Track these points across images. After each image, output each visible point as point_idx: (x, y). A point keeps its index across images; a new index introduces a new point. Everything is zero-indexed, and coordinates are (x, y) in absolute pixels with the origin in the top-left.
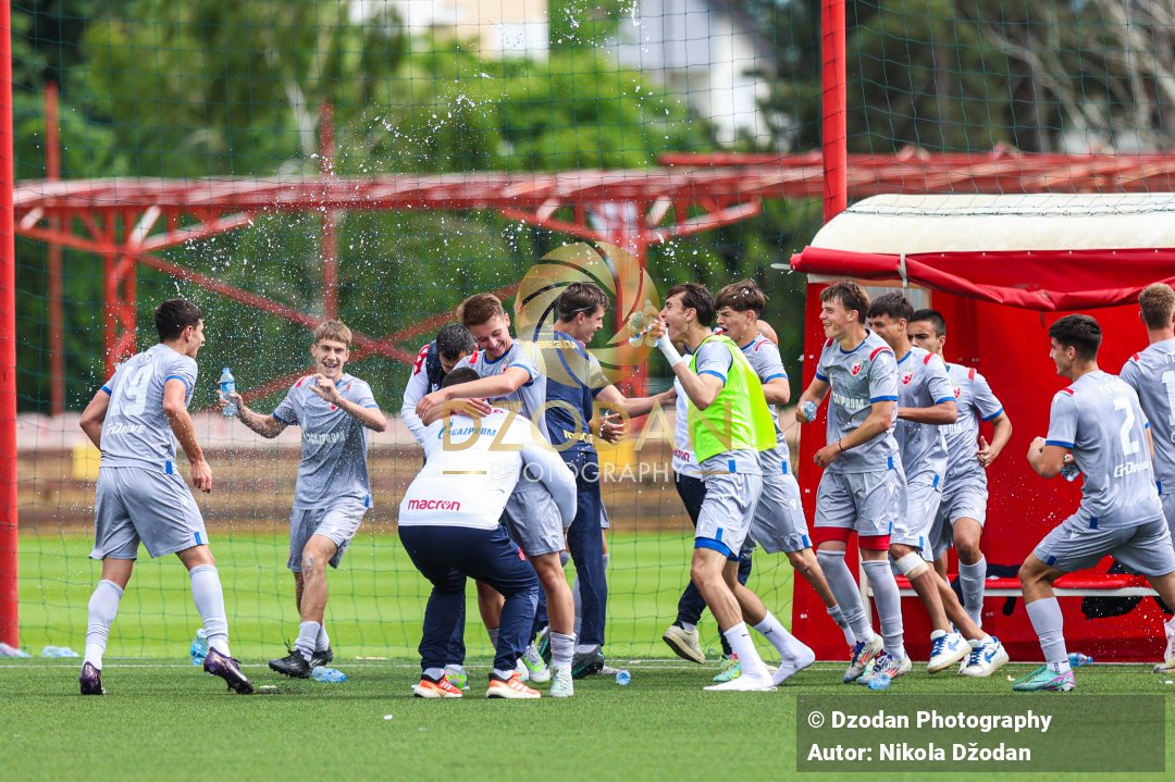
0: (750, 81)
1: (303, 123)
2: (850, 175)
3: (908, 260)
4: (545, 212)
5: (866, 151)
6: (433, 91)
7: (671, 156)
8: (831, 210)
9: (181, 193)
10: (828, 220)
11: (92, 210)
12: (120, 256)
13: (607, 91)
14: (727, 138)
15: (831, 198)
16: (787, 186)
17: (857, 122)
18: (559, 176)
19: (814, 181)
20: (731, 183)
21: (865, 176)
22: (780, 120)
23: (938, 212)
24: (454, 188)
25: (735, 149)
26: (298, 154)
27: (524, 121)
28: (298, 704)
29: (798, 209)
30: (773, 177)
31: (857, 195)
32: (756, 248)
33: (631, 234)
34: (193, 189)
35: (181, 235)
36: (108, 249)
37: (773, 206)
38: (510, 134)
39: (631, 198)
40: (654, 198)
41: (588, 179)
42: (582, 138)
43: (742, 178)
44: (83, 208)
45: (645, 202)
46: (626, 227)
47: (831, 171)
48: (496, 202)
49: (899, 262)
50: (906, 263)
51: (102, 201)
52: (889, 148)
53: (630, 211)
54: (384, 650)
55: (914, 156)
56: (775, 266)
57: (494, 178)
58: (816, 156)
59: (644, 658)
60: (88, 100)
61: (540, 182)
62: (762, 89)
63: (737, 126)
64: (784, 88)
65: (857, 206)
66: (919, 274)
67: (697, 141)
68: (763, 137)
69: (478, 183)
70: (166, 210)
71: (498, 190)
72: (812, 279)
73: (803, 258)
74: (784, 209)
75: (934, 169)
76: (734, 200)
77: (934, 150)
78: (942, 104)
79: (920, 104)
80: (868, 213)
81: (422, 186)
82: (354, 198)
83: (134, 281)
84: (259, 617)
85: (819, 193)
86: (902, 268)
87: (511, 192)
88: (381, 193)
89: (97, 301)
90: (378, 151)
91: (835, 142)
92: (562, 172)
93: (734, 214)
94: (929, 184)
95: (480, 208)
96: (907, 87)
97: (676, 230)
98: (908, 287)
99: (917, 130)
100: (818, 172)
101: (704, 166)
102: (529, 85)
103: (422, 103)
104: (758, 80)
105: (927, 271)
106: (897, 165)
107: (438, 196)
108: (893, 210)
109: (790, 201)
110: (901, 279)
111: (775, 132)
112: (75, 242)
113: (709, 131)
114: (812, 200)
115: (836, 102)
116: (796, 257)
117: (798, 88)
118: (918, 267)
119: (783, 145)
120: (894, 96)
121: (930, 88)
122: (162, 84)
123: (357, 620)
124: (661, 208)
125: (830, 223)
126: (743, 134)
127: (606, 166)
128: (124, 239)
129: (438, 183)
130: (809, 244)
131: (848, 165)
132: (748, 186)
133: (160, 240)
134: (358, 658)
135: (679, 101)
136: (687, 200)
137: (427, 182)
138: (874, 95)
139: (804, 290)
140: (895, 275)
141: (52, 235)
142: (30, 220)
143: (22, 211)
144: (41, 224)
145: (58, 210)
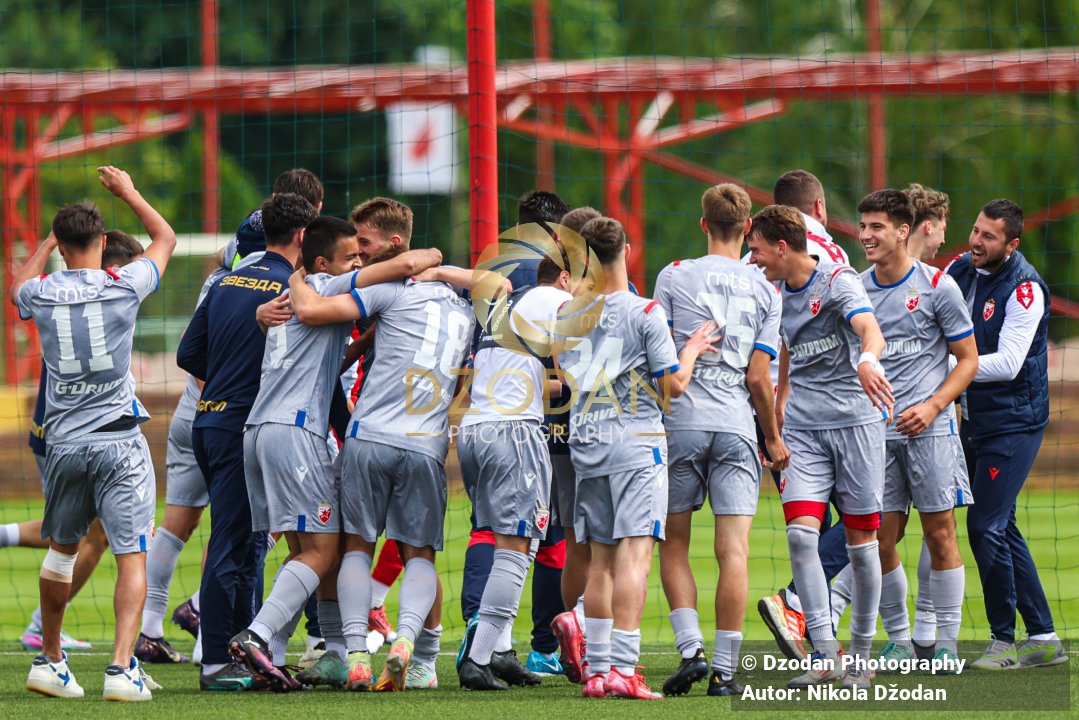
9: (697, 76)
11: (591, 97)
12: (624, 153)
24: (1031, 67)
34: (712, 71)
35: (701, 126)
36: (609, 144)
44: (579, 94)
51: (604, 86)
70: (681, 96)
82: (907, 80)
83: (642, 184)
88: (940, 74)
95: (1062, 91)
112: (568, 135)
128: (629, 132)
133: (673, 134)
141: (542, 129)
142: (515, 110)
143: (506, 98)
144: (528, 115)
145: (549, 97)
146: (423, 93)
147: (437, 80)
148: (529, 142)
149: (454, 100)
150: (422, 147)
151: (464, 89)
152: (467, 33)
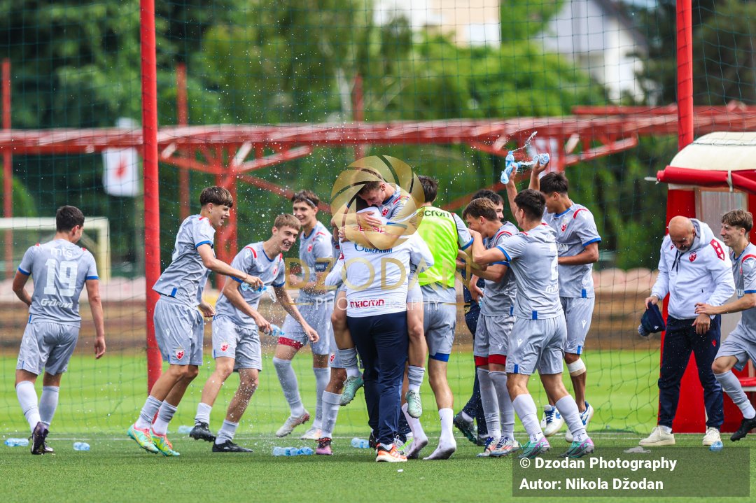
0: (631, 60)
2: (695, 120)
3: (733, 174)
4: (499, 145)
5: (707, 104)
6: (426, 68)
7: (580, 108)
8: (683, 142)
9: (265, 135)
10: (681, 149)
11: (209, 146)
12: (224, 176)
13: (538, 68)
14: (615, 96)
15: (683, 135)
16: (654, 127)
17: (700, 86)
18: (508, 121)
19: (672, 124)
20: (619, 126)
21: (705, 120)
22: (650, 85)
23: (753, 143)
24: (440, 130)
25: (620, 104)
26: (339, 109)
29: (662, 143)
30: (645, 122)
31: (700, 133)
32: (635, 167)
33: (554, 158)
34: (271, 132)
35: (265, 161)
36: (218, 171)
37: (645, 140)
38: (475, 96)
39: (554, 136)
40: (568, 137)
41: (525, 123)
42: (521, 98)
43: (625, 123)
44: (202, 144)
45: (562, 138)
46: (551, 155)
47: (683, 117)
48: (467, 139)
49: (727, 175)
50: (732, 177)
51: (215, 139)
52: (722, 102)
53: (553, 144)
55: (737, 108)
56: (648, 179)
57: (465, 123)
58: (673, 108)
60: (204, 75)
61: (495, 126)
62: (638, 65)
63: (622, 89)
64: (652, 64)
65: (700, 140)
66: (742, 183)
67: (596, 99)
68: (639, 96)
69: (455, 127)
70: (255, 145)
71: (468, 131)
72: (671, 187)
73: (666, 174)
74: (653, 143)
75: (749, 116)
76: (621, 136)
77: (750, 103)
79: (742, 73)
80: (707, 144)
81: (420, 129)
82: (376, 137)
85: (675, 132)
86: (729, 180)
87: (477, 132)
88: (393, 133)
90: (391, 106)
91: (686, 99)
92: (510, 119)
93: (621, 145)
94: (747, 125)
95: (457, 142)
96: (733, 62)
97: (583, 157)
98: (733, 192)
99: (740, 90)
100: (672, 119)
101: (601, 114)
102: (490, 66)
103: (420, 76)
104: (636, 59)
105: (746, 181)
106: (726, 113)
107: (430, 135)
108: (723, 142)
109: (657, 138)
110: (728, 186)
111: (647, 93)
112: (196, 166)
113: (604, 92)
114: (670, 136)
115: (686, 73)
116: (661, 173)
117: (662, 64)
118: (740, 178)
119: (652, 101)
120: (725, 68)
121: (748, 63)
124: (573, 142)
125: (683, 151)
126: (626, 94)
127: (536, 114)
128: (227, 164)
129: (430, 126)
130: (669, 164)
131: (694, 114)
132: (630, 127)
133: (251, 165)
135: (584, 72)
136: (590, 137)
137: (423, 126)
138: (712, 68)
139: (666, 194)
140: (725, 184)
141: (183, 162)
142: (168, 152)
143: (163, 146)
144: (175, 155)
145: (186, 145)
146: (118, 144)
147: (127, 137)
148: (177, 169)
149: (137, 147)
150: (121, 171)
151: (141, 142)
152: (142, 111)
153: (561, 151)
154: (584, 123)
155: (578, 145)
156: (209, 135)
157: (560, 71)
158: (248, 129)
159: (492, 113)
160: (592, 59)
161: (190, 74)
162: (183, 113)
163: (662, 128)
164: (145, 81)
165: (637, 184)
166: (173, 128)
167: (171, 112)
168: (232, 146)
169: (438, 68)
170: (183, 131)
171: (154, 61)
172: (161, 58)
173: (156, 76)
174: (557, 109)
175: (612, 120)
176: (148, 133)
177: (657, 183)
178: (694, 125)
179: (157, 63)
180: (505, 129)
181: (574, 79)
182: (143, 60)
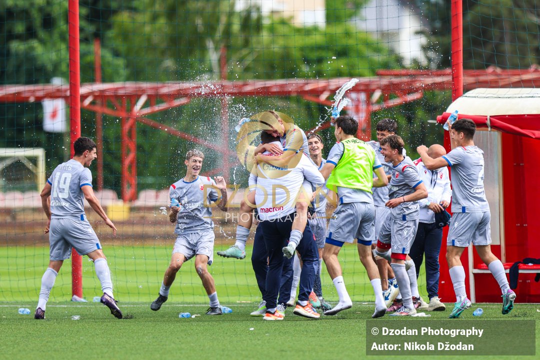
0: (418, 36)
1: (213, 57)
2: (464, 79)
3: (491, 118)
4: (324, 97)
5: (472, 68)
6: (273, 42)
7: (381, 71)
8: (456, 95)
9: (157, 89)
10: (454, 100)
11: (118, 97)
12: (129, 118)
13: (351, 42)
14: (407, 63)
15: (455, 90)
16: (435, 84)
17: (468, 55)
18: (330, 80)
19: (448, 83)
20: (410, 83)
21: (471, 80)
22: (431, 54)
23: (506, 96)
24: (282, 86)
25: (411, 68)
26: (211, 71)
27: (314, 55)
28: (210, 323)
29: (440, 95)
30: (429, 81)
31: (467, 89)
32: (420, 113)
33: (363, 107)
34: (162, 87)
35: (157, 108)
36: (123, 115)
37: (429, 94)
38: (308, 61)
39: (363, 91)
40: (373, 91)
42: (342, 64)
43: (415, 81)
44: (112, 96)
45: (369, 92)
46: (361, 104)
47: (456, 78)
48: (302, 93)
49: (487, 119)
50: (491, 121)
51: (121, 92)
52: (483, 67)
53: (363, 96)
54: (250, 298)
55: (494, 71)
56: (430, 121)
57: (300, 81)
58: (448, 71)
59: (369, 301)
60: (114, 46)
61: (321, 83)
62: (423, 40)
63: (412, 57)
64: (434, 40)
65: (467, 94)
66: (497, 125)
67: (393, 64)
68: (424, 61)
69: (293, 84)
70: (149, 96)
71: (301, 87)
73: (443, 118)
74: (434, 95)
75: (503, 77)
76: (410, 91)
77: (503, 68)
78: (507, 47)
79: (497, 46)
80: (473, 97)
81: (267, 85)
82: (235, 91)
83: (135, 130)
84: (192, 283)
85: (450, 88)
86: (488, 122)
87: (308, 88)
88: (248, 88)
89: (119, 139)
90: (247, 69)
91: (457, 64)
92: (331, 79)
93: (411, 98)
94: (501, 84)
95: (294, 95)
96: (491, 39)
97: (384, 105)
98: (491, 131)
99: (496, 58)
100: (449, 78)
101: (397, 75)
102: (317, 39)
103: (268, 48)
104: (422, 36)
105: (500, 123)
106: (486, 75)
107: (275, 90)
108: (484, 95)
109: (437, 92)
110: (488, 127)
111: (429, 60)
112: (108, 111)
113: (399, 60)
114: (447, 91)
115: (458, 46)
116: (439, 117)
117: (441, 39)
118: (495, 121)
119: (433, 66)
120: (485, 43)
121: (502, 39)
122: (149, 40)
123: (237, 285)
124: (377, 95)
125: (455, 101)
126: (415, 61)
127: (351, 75)
128: (130, 110)
129: (275, 84)
130: (445, 111)
131: (464, 75)
132: (417, 85)
133: (147, 110)
134: (238, 302)
135: (385, 45)
136: (389, 91)
137: (269, 83)
138: (476, 43)
139: (443, 132)
140: (485, 125)
141: (98, 108)
142: (87, 102)
143: (84, 97)
144: (92, 103)
145: (100, 97)
146: (53, 96)
147: (58, 90)
148: (94, 113)
149: (66, 98)
150: (54, 115)
151: (68, 94)
152: (69, 72)
153: (368, 102)
154: (385, 81)
155: (380, 98)
156: (117, 89)
157: (368, 44)
158: (145, 85)
159: (319, 74)
160: (390, 35)
161: (103, 45)
162: (98, 74)
163: (440, 86)
164: (72, 50)
165: (423, 125)
166: (92, 85)
167: (90, 73)
168: (133, 98)
169: (281, 42)
170: (98, 87)
171: (78, 36)
172: (83, 35)
173: (80, 48)
174: (366, 72)
175: (405, 79)
176: (74, 88)
177: (437, 124)
178: (464, 83)
179: (80, 37)
180: (329, 85)
181: (378, 50)
182: (70, 35)
